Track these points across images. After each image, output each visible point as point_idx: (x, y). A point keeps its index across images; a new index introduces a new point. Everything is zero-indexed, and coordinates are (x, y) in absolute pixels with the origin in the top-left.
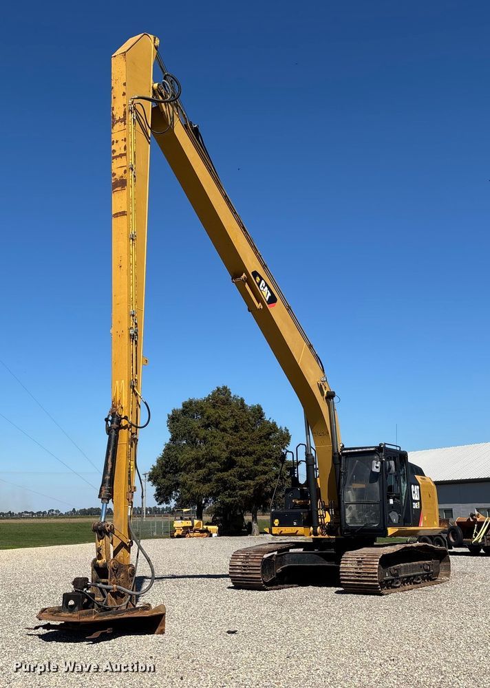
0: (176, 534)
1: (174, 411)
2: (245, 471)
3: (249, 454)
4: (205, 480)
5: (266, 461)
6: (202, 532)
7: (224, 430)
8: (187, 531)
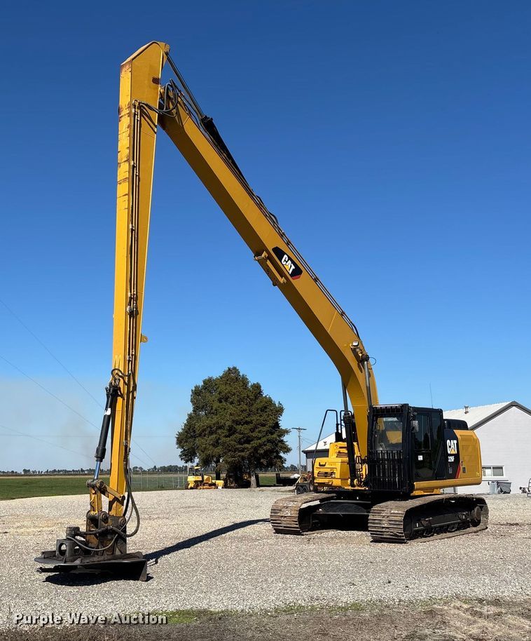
0: (189, 487)
1: (196, 387)
2: (244, 437)
3: (247, 423)
4: (216, 444)
5: (261, 428)
6: (210, 485)
7: (232, 403)
8: (198, 485)
